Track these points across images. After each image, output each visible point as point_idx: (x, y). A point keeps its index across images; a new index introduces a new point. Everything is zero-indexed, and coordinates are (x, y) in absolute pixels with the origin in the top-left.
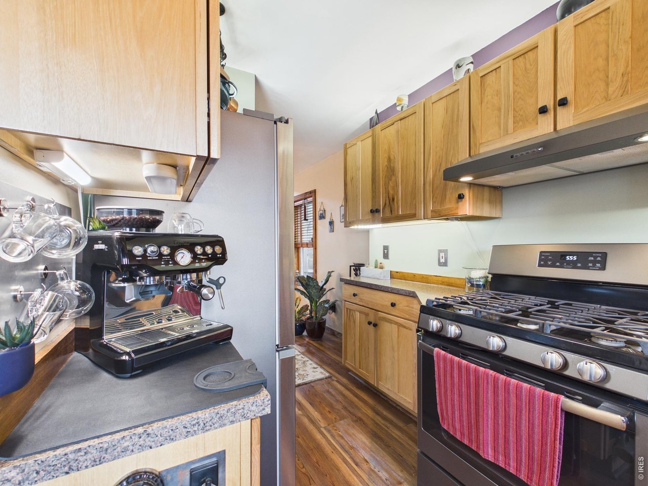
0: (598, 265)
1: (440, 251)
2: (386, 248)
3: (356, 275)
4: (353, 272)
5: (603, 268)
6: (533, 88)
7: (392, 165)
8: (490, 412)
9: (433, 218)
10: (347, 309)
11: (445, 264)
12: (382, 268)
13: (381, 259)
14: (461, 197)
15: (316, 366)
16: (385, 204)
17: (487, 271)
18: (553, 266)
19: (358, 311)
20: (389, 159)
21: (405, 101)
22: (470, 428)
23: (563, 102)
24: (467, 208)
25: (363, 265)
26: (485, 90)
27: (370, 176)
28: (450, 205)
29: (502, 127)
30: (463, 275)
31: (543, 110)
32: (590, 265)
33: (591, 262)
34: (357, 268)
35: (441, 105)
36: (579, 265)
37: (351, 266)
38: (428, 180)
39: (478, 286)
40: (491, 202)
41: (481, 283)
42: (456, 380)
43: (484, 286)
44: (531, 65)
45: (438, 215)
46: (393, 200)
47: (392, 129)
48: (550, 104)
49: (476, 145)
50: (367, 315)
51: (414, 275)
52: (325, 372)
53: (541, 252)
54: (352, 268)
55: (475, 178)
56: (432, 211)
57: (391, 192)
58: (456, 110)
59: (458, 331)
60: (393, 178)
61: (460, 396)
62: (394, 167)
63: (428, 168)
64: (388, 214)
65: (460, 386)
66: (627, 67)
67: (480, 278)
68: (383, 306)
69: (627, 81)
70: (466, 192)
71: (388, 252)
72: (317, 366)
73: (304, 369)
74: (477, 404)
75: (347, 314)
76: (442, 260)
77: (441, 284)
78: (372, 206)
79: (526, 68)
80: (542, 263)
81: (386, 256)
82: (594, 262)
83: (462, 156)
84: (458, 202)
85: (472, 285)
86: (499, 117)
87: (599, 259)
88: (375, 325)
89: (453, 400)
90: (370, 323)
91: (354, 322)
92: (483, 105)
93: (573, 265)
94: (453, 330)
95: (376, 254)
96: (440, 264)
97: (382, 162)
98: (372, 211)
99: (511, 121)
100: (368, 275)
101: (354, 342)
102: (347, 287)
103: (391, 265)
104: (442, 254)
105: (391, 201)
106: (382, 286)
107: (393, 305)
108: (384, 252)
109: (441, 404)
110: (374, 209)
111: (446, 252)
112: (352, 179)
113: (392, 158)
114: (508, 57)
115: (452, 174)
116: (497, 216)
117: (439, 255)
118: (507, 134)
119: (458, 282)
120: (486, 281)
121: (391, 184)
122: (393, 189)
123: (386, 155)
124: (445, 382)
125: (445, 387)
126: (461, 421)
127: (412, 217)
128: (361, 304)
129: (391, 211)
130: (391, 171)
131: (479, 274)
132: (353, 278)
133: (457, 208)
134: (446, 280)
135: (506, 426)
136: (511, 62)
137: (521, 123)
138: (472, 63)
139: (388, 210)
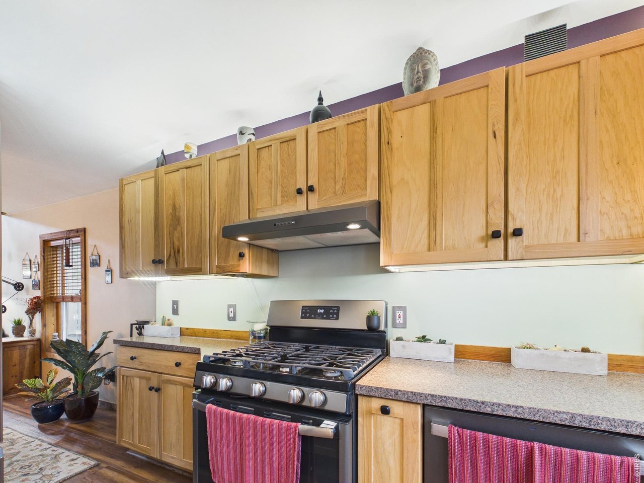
0: (335, 316)
1: (229, 306)
2: (175, 303)
3: (140, 334)
4: (135, 332)
5: (337, 318)
6: (294, 172)
7: (177, 214)
8: (251, 454)
9: (218, 273)
10: (123, 376)
11: (233, 319)
12: (170, 325)
13: (169, 315)
14: (241, 255)
15: (75, 456)
16: (170, 255)
17: (265, 324)
18: (310, 318)
19: (137, 377)
20: (174, 208)
21: (194, 151)
22: (236, 475)
23: (311, 189)
24: (246, 266)
25: (147, 323)
26: (260, 162)
27: (153, 221)
28: (233, 261)
29: (273, 197)
30: (247, 328)
31: (299, 192)
32: (331, 316)
33: (331, 313)
34: (141, 326)
35: (225, 164)
36: (325, 316)
37: (132, 325)
38: (213, 234)
39: (260, 338)
40: (268, 262)
41: (262, 335)
42: (225, 432)
43: (264, 337)
44: (292, 152)
45: (222, 270)
46: (179, 251)
47: (177, 176)
48: (304, 189)
49: (253, 209)
50: (148, 379)
51: (205, 331)
52: (89, 461)
53: (303, 307)
54: (134, 327)
55: (251, 239)
56: (217, 267)
57: (176, 243)
58: (238, 174)
59: (229, 384)
60: (179, 228)
61: (228, 446)
62: (179, 217)
63: (213, 223)
64: (173, 266)
65: (228, 437)
66: (345, 174)
67: (260, 331)
68: (167, 367)
69: (345, 184)
70: (246, 252)
71: (177, 307)
72: (77, 456)
73: (55, 465)
74: (241, 449)
75: (123, 383)
76: (231, 315)
77: (230, 338)
78: (155, 255)
79: (289, 154)
80: (303, 315)
81: (175, 312)
82: (333, 314)
83: (243, 218)
84: (239, 260)
85: (255, 337)
86: (271, 189)
87: (335, 311)
88: (158, 390)
89: (222, 453)
90: (151, 389)
91: (133, 390)
92: (259, 174)
93: (321, 316)
94: (224, 383)
95: (164, 309)
96: (230, 319)
97: (166, 210)
98: (154, 262)
99: (279, 195)
100: (154, 334)
101: (133, 415)
102: (124, 349)
103: (180, 322)
104: (231, 309)
105: (176, 252)
106: (166, 346)
107: (178, 365)
108: (173, 307)
109: (213, 459)
110: (157, 259)
111: (234, 306)
112: (130, 222)
113: (177, 206)
114: (277, 139)
115: (230, 232)
116: (275, 275)
117: (229, 310)
118: (276, 205)
119: (245, 335)
120: (266, 333)
121: (176, 234)
122: (179, 240)
123: (170, 202)
124: (216, 436)
125: (216, 441)
126: (229, 470)
127: (197, 270)
128: (142, 368)
129: (176, 263)
130: (176, 220)
131: (260, 327)
132: (136, 338)
133: (239, 265)
134: (235, 334)
135: (263, 461)
136: (279, 144)
137: (286, 198)
138: (253, 134)
139: (172, 262)
